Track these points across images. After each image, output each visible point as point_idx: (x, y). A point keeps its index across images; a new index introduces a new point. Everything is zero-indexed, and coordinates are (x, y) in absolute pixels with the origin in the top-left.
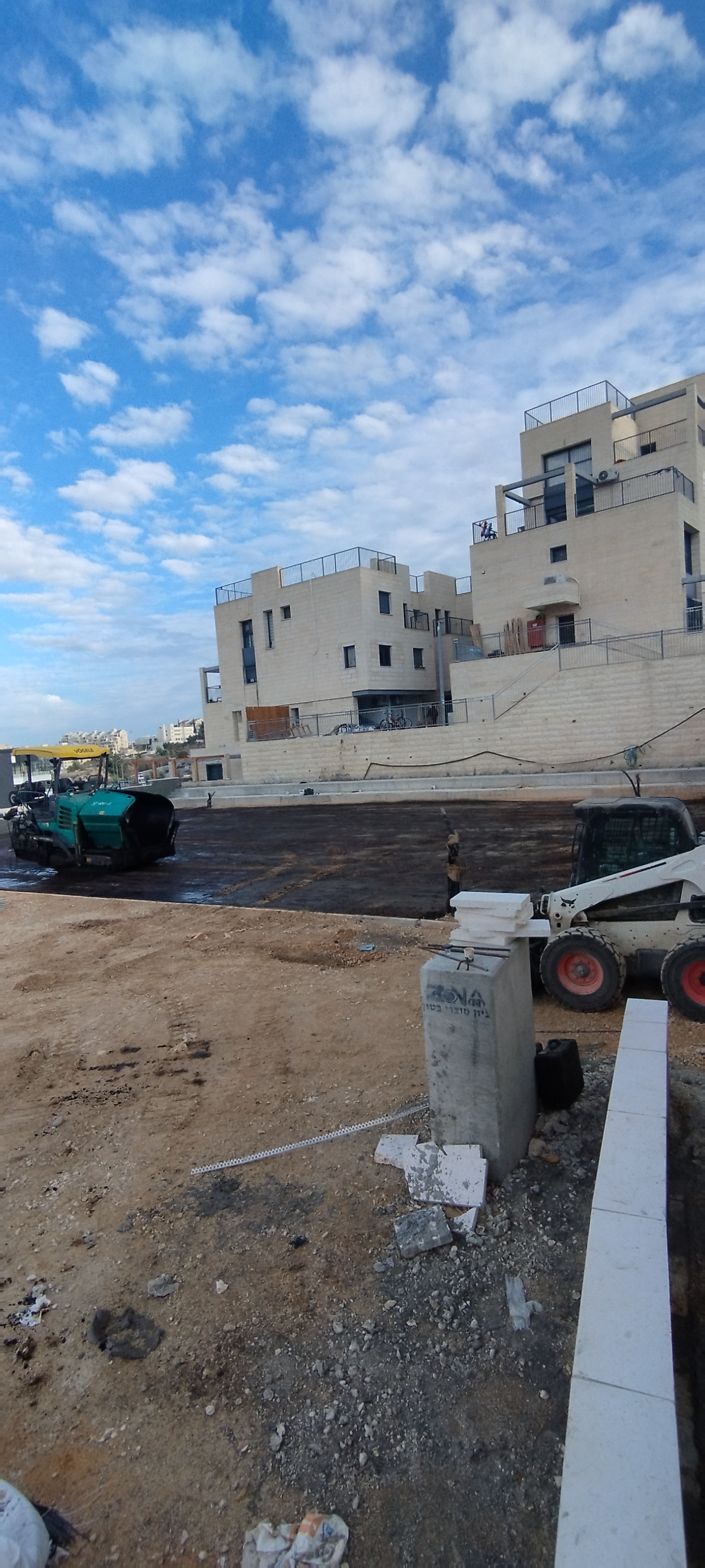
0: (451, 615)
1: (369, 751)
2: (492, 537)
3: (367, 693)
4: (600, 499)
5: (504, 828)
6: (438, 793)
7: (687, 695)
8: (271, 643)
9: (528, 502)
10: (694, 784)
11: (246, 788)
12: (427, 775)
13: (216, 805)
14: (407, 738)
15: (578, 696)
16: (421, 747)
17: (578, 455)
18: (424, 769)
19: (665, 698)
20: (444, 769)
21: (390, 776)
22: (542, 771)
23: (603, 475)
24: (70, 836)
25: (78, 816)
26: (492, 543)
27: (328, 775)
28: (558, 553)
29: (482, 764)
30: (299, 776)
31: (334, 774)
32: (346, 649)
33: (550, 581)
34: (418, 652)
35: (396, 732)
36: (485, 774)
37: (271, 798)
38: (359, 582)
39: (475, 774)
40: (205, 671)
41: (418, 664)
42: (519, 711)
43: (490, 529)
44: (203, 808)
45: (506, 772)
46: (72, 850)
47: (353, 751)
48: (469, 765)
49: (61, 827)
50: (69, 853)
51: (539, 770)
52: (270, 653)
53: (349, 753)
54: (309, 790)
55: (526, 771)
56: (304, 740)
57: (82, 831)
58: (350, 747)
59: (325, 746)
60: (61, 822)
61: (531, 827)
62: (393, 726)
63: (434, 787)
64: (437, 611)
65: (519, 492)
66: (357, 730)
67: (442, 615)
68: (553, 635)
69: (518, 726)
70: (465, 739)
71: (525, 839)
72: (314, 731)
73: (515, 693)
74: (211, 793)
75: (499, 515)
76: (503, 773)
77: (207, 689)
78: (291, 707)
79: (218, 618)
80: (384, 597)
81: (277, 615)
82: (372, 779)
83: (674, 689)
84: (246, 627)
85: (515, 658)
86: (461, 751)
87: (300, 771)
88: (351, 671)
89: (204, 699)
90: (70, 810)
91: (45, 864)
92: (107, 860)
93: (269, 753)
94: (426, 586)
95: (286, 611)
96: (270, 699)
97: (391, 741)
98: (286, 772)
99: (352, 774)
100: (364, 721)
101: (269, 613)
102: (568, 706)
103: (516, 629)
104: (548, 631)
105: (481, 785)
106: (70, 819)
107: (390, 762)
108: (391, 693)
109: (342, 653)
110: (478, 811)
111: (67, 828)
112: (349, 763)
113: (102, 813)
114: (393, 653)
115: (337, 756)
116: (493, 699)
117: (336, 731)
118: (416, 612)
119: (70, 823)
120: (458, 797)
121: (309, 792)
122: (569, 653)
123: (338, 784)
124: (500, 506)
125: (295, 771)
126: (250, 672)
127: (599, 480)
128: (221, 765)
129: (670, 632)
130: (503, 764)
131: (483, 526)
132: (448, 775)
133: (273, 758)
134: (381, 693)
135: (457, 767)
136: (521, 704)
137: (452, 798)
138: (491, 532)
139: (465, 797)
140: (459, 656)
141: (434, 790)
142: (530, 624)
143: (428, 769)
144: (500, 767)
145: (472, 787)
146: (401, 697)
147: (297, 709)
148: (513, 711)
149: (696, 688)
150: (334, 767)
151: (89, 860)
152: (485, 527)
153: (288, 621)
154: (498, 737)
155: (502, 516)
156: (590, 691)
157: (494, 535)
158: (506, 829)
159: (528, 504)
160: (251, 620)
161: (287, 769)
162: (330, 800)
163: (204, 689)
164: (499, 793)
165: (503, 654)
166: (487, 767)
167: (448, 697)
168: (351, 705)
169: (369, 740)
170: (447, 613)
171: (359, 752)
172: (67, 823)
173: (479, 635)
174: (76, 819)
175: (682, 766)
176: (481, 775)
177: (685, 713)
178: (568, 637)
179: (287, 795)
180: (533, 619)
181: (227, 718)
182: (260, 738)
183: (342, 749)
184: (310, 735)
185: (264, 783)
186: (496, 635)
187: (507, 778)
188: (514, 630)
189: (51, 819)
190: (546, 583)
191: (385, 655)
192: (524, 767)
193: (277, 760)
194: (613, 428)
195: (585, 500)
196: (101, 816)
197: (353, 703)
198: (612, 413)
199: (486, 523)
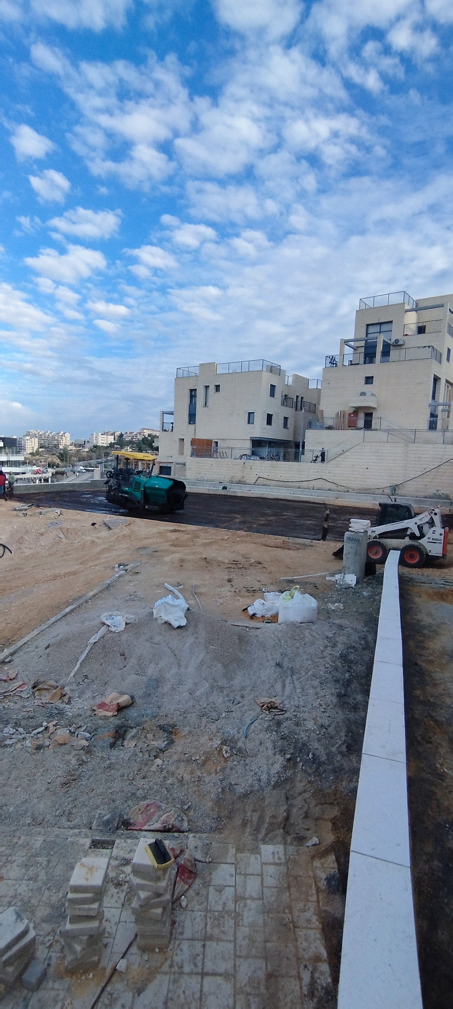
0: (304, 400)
1: (259, 470)
2: (335, 365)
3: (258, 439)
4: (393, 353)
6: (294, 497)
7: (423, 463)
8: (206, 404)
9: (356, 348)
10: (421, 506)
11: (188, 481)
12: (288, 487)
14: (279, 466)
15: (370, 456)
16: (287, 472)
17: (385, 328)
18: (287, 483)
19: (413, 462)
20: (297, 484)
21: (268, 485)
22: (348, 491)
23: (397, 341)
24: (138, 495)
25: (144, 487)
26: (335, 369)
27: (234, 480)
28: (369, 380)
30: (218, 479)
31: (238, 480)
32: (249, 413)
33: (363, 394)
34: (286, 419)
35: (274, 462)
36: (319, 490)
37: (203, 489)
38: (261, 378)
39: (313, 489)
40: (164, 413)
41: (285, 426)
42: (340, 460)
43: (335, 360)
45: (330, 490)
46: (139, 502)
47: (250, 469)
48: (311, 484)
49: (134, 491)
50: (137, 503)
51: (347, 490)
52: (205, 409)
53: (247, 470)
54: (224, 487)
55: (340, 490)
56: (223, 460)
57: (145, 494)
58: (248, 467)
59: (235, 465)
60: (134, 488)
62: (272, 459)
63: (291, 493)
64: (297, 397)
65: (353, 343)
66: (253, 458)
67: (300, 399)
68: (361, 423)
69: (338, 467)
70: (310, 470)
72: (229, 456)
73: (339, 450)
75: (340, 354)
76: (328, 490)
77: (164, 424)
78: (213, 441)
79: (177, 384)
80: (273, 387)
81: (212, 389)
82: (259, 485)
83: (418, 459)
84: (193, 393)
85: (340, 431)
86: (307, 476)
87: (219, 476)
88: (251, 425)
89: (161, 429)
90: (141, 483)
91: (122, 506)
92: (156, 508)
93: (202, 464)
94: (293, 382)
95: (217, 388)
96: (202, 435)
97: (271, 467)
98: (211, 476)
99: (248, 481)
100: (255, 454)
101: (207, 387)
102: (365, 460)
103: (342, 416)
104: (358, 420)
105: (316, 494)
106: (140, 488)
107: (269, 478)
108: (269, 440)
109: (247, 415)
111: (137, 491)
112: (247, 475)
113: (157, 486)
114: (274, 418)
115: (241, 471)
117: (241, 457)
118: (287, 396)
119: (139, 490)
120: (304, 500)
122: (368, 433)
123: (240, 486)
124: (342, 350)
125: (216, 476)
126: (192, 418)
127: (395, 344)
128: (170, 467)
129: (419, 431)
130: (328, 486)
131: (331, 358)
132: (299, 488)
133: (204, 467)
134: (263, 439)
135: (305, 484)
136: (342, 456)
137: (302, 500)
138: (335, 362)
139: (308, 500)
140: (310, 426)
141: (292, 495)
142: (350, 414)
143: (289, 484)
145: (312, 495)
146: (274, 443)
147: (217, 443)
148: (337, 459)
149: (428, 460)
150: (238, 477)
151: (147, 507)
153: (218, 393)
154: (328, 472)
155: (343, 355)
156: (377, 454)
157: (336, 364)
160: (196, 389)
161: (212, 474)
162: (236, 494)
163: (162, 423)
164: (326, 500)
165: (334, 429)
166: (320, 486)
167: (303, 446)
168: (248, 445)
169: (260, 465)
170: (302, 398)
171: (253, 470)
172: (137, 489)
173: (322, 418)
175: (417, 497)
176: (316, 490)
177: (422, 471)
178: (368, 425)
179: (212, 488)
180: (352, 412)
181: (175, 441)
182: (197, 456)
183: (244, 467)
184: (227, 457)
185: (198, 480)
186: (331, 418)
187: (330, 493)
188: (340, 415)
189: (130, 486)
190: (360, 395)
191: (269, 419)
192: (339, 488)
193: (207, 469)
194: (405, 317)
195: (386, 353)
196: (157, 488)
197: (249, 443)
198: (406, 309)
199: (333, 357)
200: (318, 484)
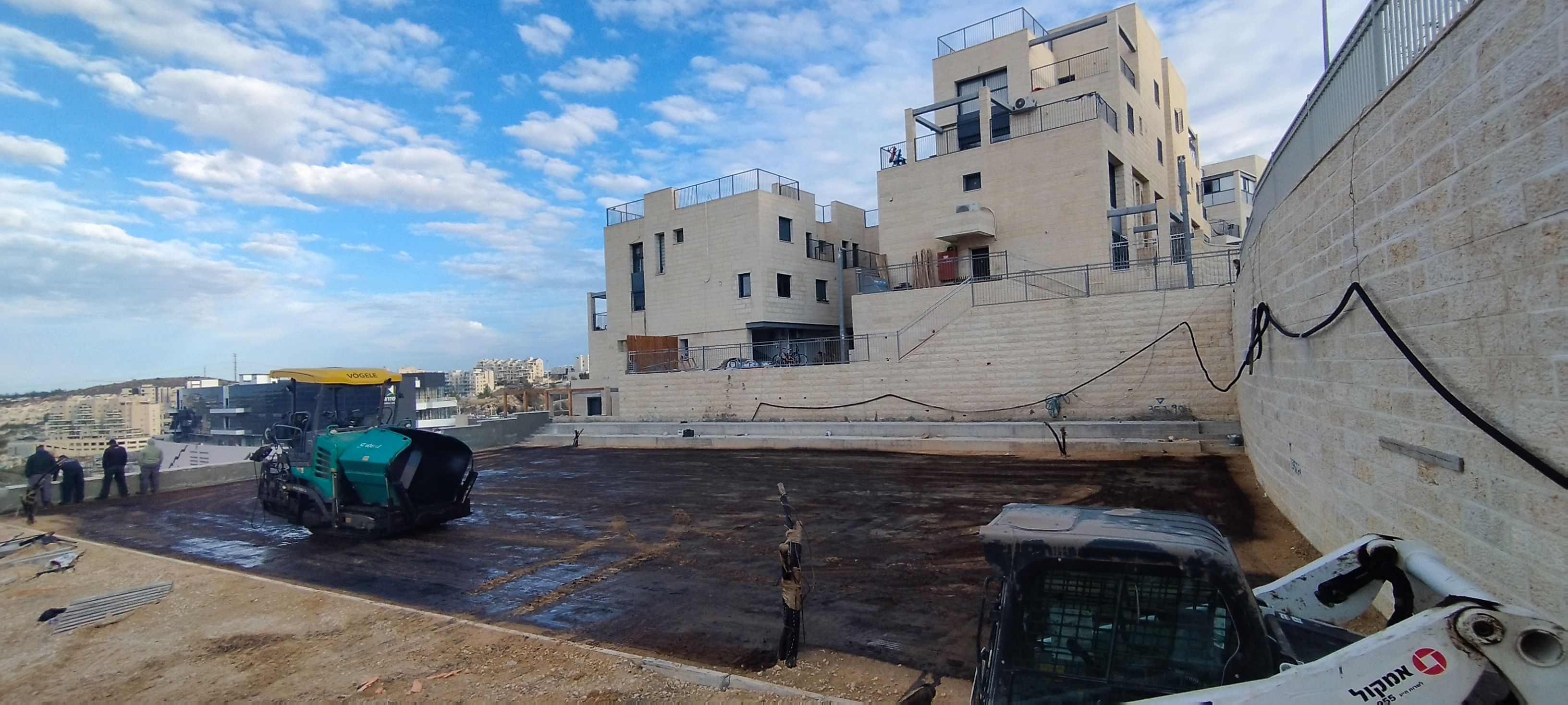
0: (860, 247)
1: (759, 390)
2: (900, 163)
3: (762, 325)
4: (1016, 126)
5: (900, 492)
6: (833, 441)
7: (1117, 338)
8: (662, 269)
9: (941, 130)
10: (1127, 440)
11: (621, 426)
12: (823, 419)
13: (584, 444)
14: (801, 376)
15: (992, 335)
16: (816, 388)
17: (994, 82)
18: (819, 412)
19: (1092, 340)
20: (842, 412)
21: (781, 419)
22: (953, 419)
23: (1020, 102)
24: (329, 488)
25: (338, 462)
26: (901, 167)
27: (711, 415)
28: (972, 181)
29: (885, 409)
30: (681, 415)
31: (720, 414)
32: (741, 277)
33: (963, 209)
34: (821, 285)
35: (789, 369)
36: (887, 420)
37: (646, 440)
38: (757, 206)
39: (876, 420)
40: (593, 297)
41: (821, 296)
42: (927, 350)
43: (899, 155)
44: (569, 447)
45: (912, 419)
46: (329, 506)
47: (741, 389)
48: (871, 409)
49: (318, 475)
50: (325, 510)
51: (949, 418)
52: (661, 278)
53: (736, 390)
54: (689, 430)
55: (935, 418)
56: (689, 374)
57: (345, 485)
58: (738, 384)
59: (711, 382)
60: (317, 468)
61: (934, 492)
62: (787, 362)
63: (829, 433)
64: (845, 243)
65: (930, 117)
66: (748, 365)
67: (850, 247)
68: (966, 268)
69: (925, 367)
70: (865, 379)
71: (926, 511)
72: (700, 365)
73: (923, 330)
74: (579, 430)
75: (908, 140)
76: (908, 420)
77: (594, 315)
78: (680, 338)
79: (608, 240)
80: (785, 223)
81: (670, 238)
82: (761, 421)
83: (1103, 331)
84: (636, 250)
85: (925, 291)
86: (861, 393)
87: (682, 409)
88: (745, 300)
89: (591, 326)
90: (329, 453)
91: (297, 521)
92: (370, 522)
93: (649, 387)
94: (832, 217)
95: (679, 234)
96: (658, 328)
97: (784, 379)
98: (666, 410)
99: (739, 415)
100: (759, 356)
101: (661, 236)
102: (982, 346)
103: (925, 259)
104: (960, 264)
105: (882, 432)
106: (329, 465)
107: (782, 403)
108: (789, 327)
109: (737, 282)
110: (874, 465)
111: (326, 477)
112: (736, 402)
113: (366, 459)
114: (793, 282)
115: (724, 394)
116: (898, 336)
117: (724, 365)
118: (821, 242)
119: (329, 470)
120: (856, 446)
121: (689, 433)
122: (982, 287)
123: (723, 426)
124: (910, 132)
125: (676, 409)
126: (638, 299)
127: (1016, 108)
128: (600, 399)
129: (1096, 266)
130: (908, 409)
131: (892, 151)
132: (846, 420)
133: (653, 393)
134: (774, 326)
135: (856, 411)
136: (929, 342)
137: (848, 446)
138: (900, 158)
139: (863, 446)
140: (864, 288)
141: (830, 437)
142: (941, 255)
143: (823, 412)
144: (905, 412)
145: (872, 435)
146: (798, 331)
147: (686, 341)
148: (920, 349)
149: (1127, 330)
150: (719, 408)
151: (348, 520)
152: (894, 153)
153: (680, 245)
154: (903, 379)
155: (911, 142)
156: (1006, 330)
157: (903, 161)
158: (903, 495)
159: (940, 132)
160: (641, 244)
161: (668, 407)
162: (711, 444)
163: (591, 315)
164: (903, 443)
165: (911, 288)
166: (891, 412)
167: (850, 331)
168: (745, 338)
169: (760, 377)
170: (855, 245)
171: (747, 391)
172: (326, 470)
173: (886, 267)
174: (336, 465)
175: (1113, 419)
176: (883, 420)
177: (1115, 358)
178: (982, 271)
179: (665, 435)
180: (944, 250)
181: (612, 348)
182: (640, 370)
183: (729, 386)
184: (696, 369)
185: (643, 421)
186: (905, 266)
187: (911, 426)
188: (923, 261)
189: (308, 463)
190: (957, 212)
191: (784, 285)
192: (933, 413)
193: (657, 396)
194: (1031, 56)
195: (1001, 129)
196: (365, 463)
197: (746, 336)
198: (1029, 39)
199: (895, 149)
200: (885, 408)
